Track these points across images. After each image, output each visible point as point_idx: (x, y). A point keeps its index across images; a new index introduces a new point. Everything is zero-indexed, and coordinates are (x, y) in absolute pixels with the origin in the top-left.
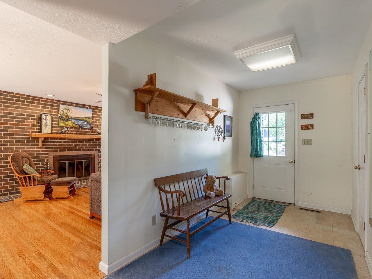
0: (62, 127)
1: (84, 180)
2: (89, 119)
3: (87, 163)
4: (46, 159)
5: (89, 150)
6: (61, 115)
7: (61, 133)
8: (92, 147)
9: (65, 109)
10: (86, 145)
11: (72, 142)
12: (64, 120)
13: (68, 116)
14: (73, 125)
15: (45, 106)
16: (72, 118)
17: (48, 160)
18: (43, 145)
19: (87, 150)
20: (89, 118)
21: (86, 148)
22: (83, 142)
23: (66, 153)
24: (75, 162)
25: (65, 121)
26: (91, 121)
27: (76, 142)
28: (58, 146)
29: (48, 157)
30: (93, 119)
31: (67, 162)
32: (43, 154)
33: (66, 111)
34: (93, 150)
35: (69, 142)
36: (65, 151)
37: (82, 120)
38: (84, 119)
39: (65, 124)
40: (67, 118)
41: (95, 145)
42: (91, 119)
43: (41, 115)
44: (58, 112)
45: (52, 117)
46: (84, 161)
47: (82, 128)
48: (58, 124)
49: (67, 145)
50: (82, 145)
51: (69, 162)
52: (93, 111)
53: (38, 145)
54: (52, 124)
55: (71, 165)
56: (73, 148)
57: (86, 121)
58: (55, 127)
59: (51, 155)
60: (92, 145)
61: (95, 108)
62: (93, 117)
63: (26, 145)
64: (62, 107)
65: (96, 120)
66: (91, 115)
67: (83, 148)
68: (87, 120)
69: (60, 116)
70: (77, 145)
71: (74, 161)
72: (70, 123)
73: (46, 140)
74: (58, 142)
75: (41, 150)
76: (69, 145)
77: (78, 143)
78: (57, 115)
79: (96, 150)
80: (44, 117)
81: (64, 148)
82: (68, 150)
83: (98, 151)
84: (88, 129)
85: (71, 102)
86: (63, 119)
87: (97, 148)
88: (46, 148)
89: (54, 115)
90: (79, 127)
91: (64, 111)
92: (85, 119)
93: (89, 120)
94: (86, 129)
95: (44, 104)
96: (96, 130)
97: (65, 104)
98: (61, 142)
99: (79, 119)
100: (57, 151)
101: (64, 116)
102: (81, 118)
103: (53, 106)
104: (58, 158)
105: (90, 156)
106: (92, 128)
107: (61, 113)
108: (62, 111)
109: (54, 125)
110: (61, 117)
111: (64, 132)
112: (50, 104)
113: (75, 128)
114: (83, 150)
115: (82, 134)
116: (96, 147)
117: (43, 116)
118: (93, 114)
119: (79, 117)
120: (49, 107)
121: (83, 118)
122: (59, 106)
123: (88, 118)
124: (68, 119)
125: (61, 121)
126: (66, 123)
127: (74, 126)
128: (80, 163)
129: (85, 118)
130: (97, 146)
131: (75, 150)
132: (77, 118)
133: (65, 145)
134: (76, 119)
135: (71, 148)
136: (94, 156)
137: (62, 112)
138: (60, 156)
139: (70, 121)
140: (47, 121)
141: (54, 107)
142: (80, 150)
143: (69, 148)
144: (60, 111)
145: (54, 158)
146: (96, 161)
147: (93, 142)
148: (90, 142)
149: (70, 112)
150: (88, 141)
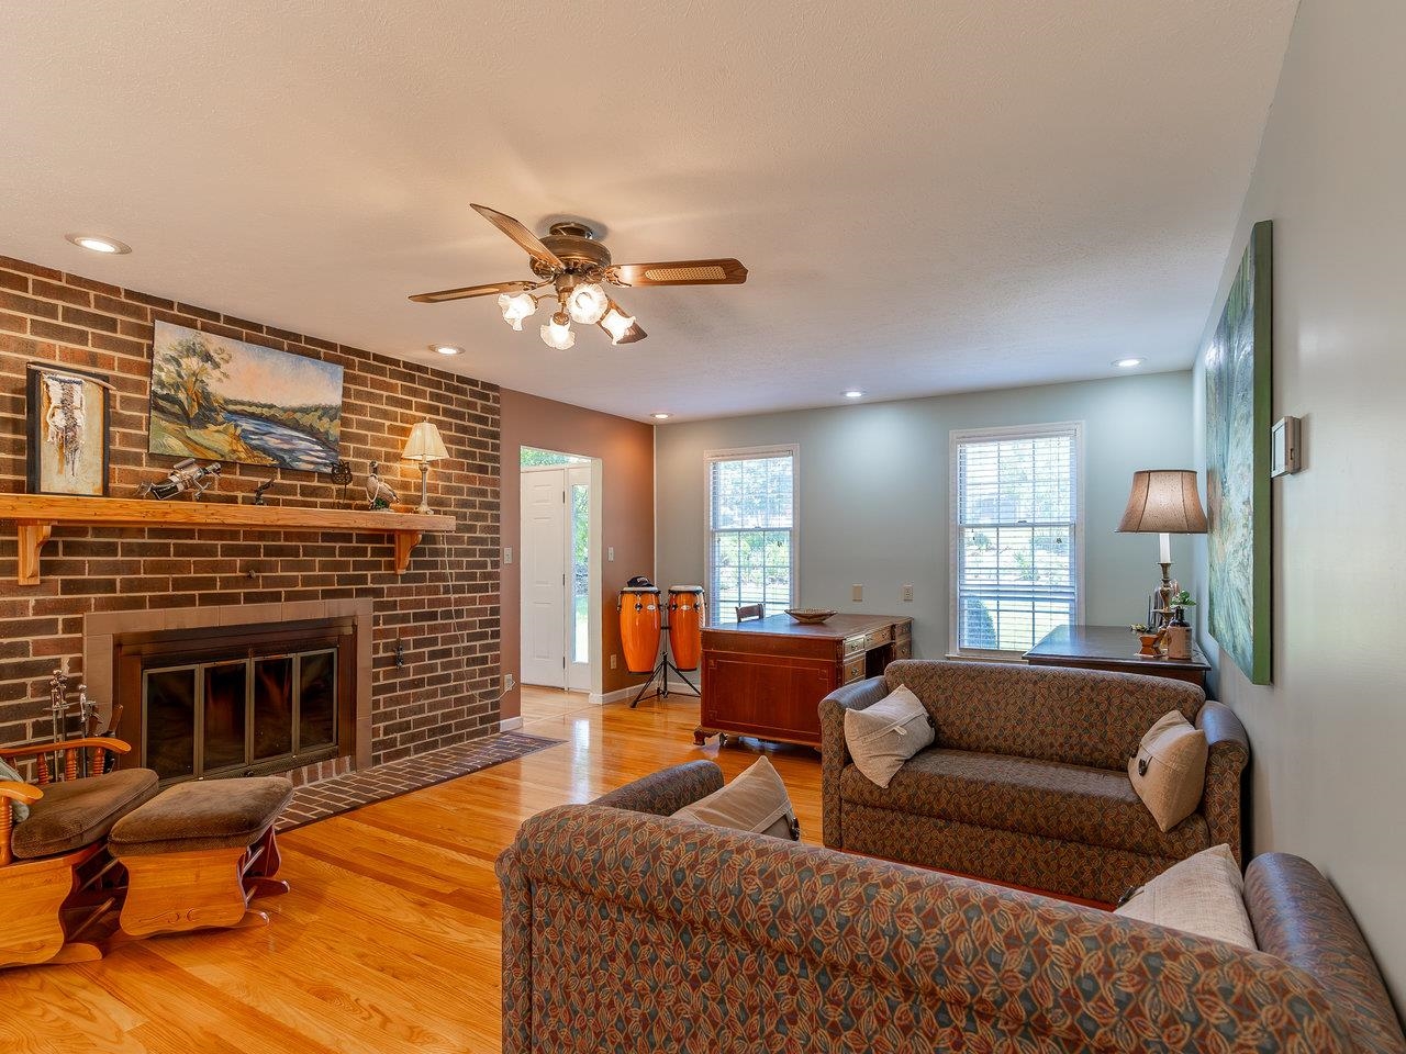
0: (170, 460)
2: (326, 420)
3: (313, 670)
4: (66, 659)
5: (327, 594)
6: (161, 384)
7: (163, 492)
8: (341, 580)
9: (191, 351)
10: (309, 566)
11: (227, 551)
12: (185, 418)
13: (206, 396)
14: (234, 451)
15: (60, 322)
16: (231, 407)
17: (77, 665)
18: (47, 568)
19: (312, 596)
20: (326, 411)
21: (307, 581)
22: (294, 552)
23: (194, 617)
24: (250, 664)
25: (189, 424)
26: (335, 430)
27: (255, 551)
28: (142, 576)
29: (77, 646)
30: (345, 422)
31: (199, 669)
32: (50, 626)
33: (193, 363)
34: (346, 594)
35: (211, 551)
36: (190, 601)
37: (289, 420)
38: (298, 415)
39: (187, 441)
40: (199, 405)
41: (357, 566)
42: (338, 422)
43: (33, 377)
44: (147, 370)
45: (107, 398)
46: (296, 657)
47: (287, 471)
48: (146, 442)
49: (199, 567)
50: (287, 567)
51: (214, 669)
52: (348, 378)
53: (12, 569)
54: (107, 438)
55: (225, 685)
56: (237, 582)
57: (311, 431)
58: (125, 458)
59: (101, 629)
60: (344, 566)
61: (357, 359)
62: (346, 407)
64: (168, 338)
65: (361, 425)
66: (334, 398)
67: (292, 581)
68: (317, 425)
69: (154, 394)
70: (260, 567)
71: (243, 661)
72: (216, 439)
73: (66, 539)
74: (144, 550)
75: (32, 600)
76: (215, 567)
77: (262, 558)
78: (139, 386)
79: (362, 593)
80: (55, 392)
81: (178, 584)
82: (207, 600)
83: (371, 600)
84: (322, 476)
85: (222, 313)
86: (176, 409)
87: (370, 585)
88: (68, 587)
89: (122, 384)
90: (269, 461)
91: (184, 362)
92: (306, 420)
93: (324, 425)
94: (308, 474)
95: (51, 311)
97: (191, 325)
98: (164, 549)
99: (269, 418)
100: (137, 604)
101: (182, 396)
102: (285, 410)
103: (111, 325)
104: (147, 649)
105: (334, 630)
106: (341, 472)
107: (163, 375)
108: (167, 360)
109: (117, 446)
110: (166, 398)
111: (181, 487)
112: (92, 310)
113: (246, 468)
114: (291, 597)
115: (287, 503)
116: (363, 579)
117: (50, 382)
118: (346, 393)
119: (271, 407)
120: (90, 330)
121: (295, 411)
122: (149, 333)
123: (319, 413)
124: (206, 411)
125: (164, 423)
126: (195, 434)
127: (243, 455)
128: (276, 672)
129: (305, 411)
130: (369, 573)
131: (250, 598)
132: (258, 411)
133: (183, 567)
134: (252, 416)
135: (226, 583)
136: (355, 627)
137: (172, 368)
138: (156, 637)
139: (221, 428)
140: (77, 414)
141: (119, 335)
142: (276, 597)
143: (211, 583)
144: (157, 360)
145: (118, 645)
146: (365, 657)
147: (344, 552)
148: (331, 552)
149: (216, 373)
150: (320, 544)
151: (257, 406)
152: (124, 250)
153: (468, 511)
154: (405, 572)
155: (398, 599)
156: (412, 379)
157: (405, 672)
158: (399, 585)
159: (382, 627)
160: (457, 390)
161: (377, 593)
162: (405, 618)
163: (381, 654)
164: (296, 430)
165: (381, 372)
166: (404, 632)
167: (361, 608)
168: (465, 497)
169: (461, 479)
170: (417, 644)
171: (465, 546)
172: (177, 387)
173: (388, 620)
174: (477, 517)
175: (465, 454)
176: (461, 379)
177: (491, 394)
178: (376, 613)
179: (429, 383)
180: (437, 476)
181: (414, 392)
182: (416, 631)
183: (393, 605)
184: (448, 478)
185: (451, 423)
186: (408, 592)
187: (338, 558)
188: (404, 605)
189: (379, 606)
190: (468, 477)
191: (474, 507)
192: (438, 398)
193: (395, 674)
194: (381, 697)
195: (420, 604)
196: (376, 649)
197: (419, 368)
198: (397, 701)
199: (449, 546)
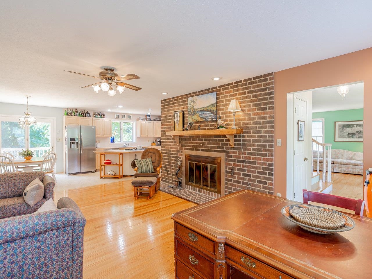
1: (209, 191)
2: (213, 107)
5: (216, 151)
6: (189, 109)
8: (218, 148)
9: (192, 101)
10: (212, 144)
11: (199, 140)
12: (192, 115)
13: (194, 109)
16: (197, 110)
17: (182, 158)
19: (212, 151)
20: (213, 105)
21: (211, 147)
22: (209, 140)
24: (202, 164)
26: (214, 109)
27: (202, 140)
28: (188, 144)
29: (182, 155)
30: (217, 106)
31: (195, 163)
32: (180, 151)
33: (192, 103)
34: (220, 151)
35: (196, 140)
36: (193, 150)
38: (208, 108)
39: (192, 119)
40: (193, 111)
41: (222, 144)
42: (215, 107)
46: (209, 165)
47: (207, 121)
48: (187, 120)
49: (195, 143)
50: (208, 144)
51: (197, 164)
52: (217, 95)
55: (198, 167)
56: (200, 147)
57: (210, 111)
60: (219, 144)
62: (217, 103)
65: (223, 105)
66: (214, 101)
67: (208, 147)
68: (211, 109)
70: (203, 143)
71: (200, 163)
72: (196, 117)
74: (188, 140)
75: (178, 147)
76: (197, 143)
77: (204, 141)
79: (223, 152)
81: (192, 146)
82: (196, 150)
83: (225, 154)
85: (197, 91)
86: (191, 113)
87: (225, 150)
88: (182, 146)
89: (186, 111)
90: (204, 120)
92: (209, 109)
98: (190, 140)
99: (203, 110)
100: (188, 149)
101: (191, 110)
102: (205, 108)
103: (185, 101)
105: (216, 161)
108: (189, 105)
112: (183, 100)
113: (202, 122)
114: (208, 151)
115: (208, 129)
116: (223, 148)
118: (217, 98)
119: (203, 108)
120: (183, 103)
121: (207, 107)
123: (212, 106)
125: (189, 116)
126: (193, 117)
127: (199, 120)
128: (206, 168)
129: (209, 106)
130: (225, 146)
131: (202, 150)
132: (201, 109)
134: (201, 111)
135: (198, 146)
136: (221, 160)
138: (189, 156)
139: (196, 115)
141: (185, 103)
142: (206, 150)
143: (196, 146)
145: (185, 156)
146: (223, 170)
147: (219, 140)
148: (216, 140)
149: (195, 104)
150: (214, 138)
152: (168, 93)
153: (257, 125)
154: (233, 146)
155: (233, 155)
156: (237, 86)
157: (235, 177)
158: (233, 150)
159: (228, 162)
160: (253, 83)
161: (227, 152)
162: (234, 161)
163: (228, 170)
164: (208, 111)
165: (227, 88)
166: (234, 165)
167: (222, 156)
168: (256, 121)
169: (254, 114)
170: (239, 170)
171: (256, 139)
172: (190, 109)
173: (230, 160)
174: (262, 127)
175: (256, 105)
176: (254, 78)
177: (268, 77)
178: (227, 158)
179: (242, 85)
180: (245, 115)
181: (237, 90)
182: (238, 165)
183: (231, 156)
184: (250, 115)
185: (250, 96)
186: (236, 153)
187: (217, 142)
188: (235, 157)
189: (227, 156)
190: (258, 113)
191: (260, 123)
192: (246, 88)
193: (232, 177)
194: (228, 182)
195: (240, 157)
196: (226, 168)
197: (239, 82)
198: (233, 185)
199: (250, 139)
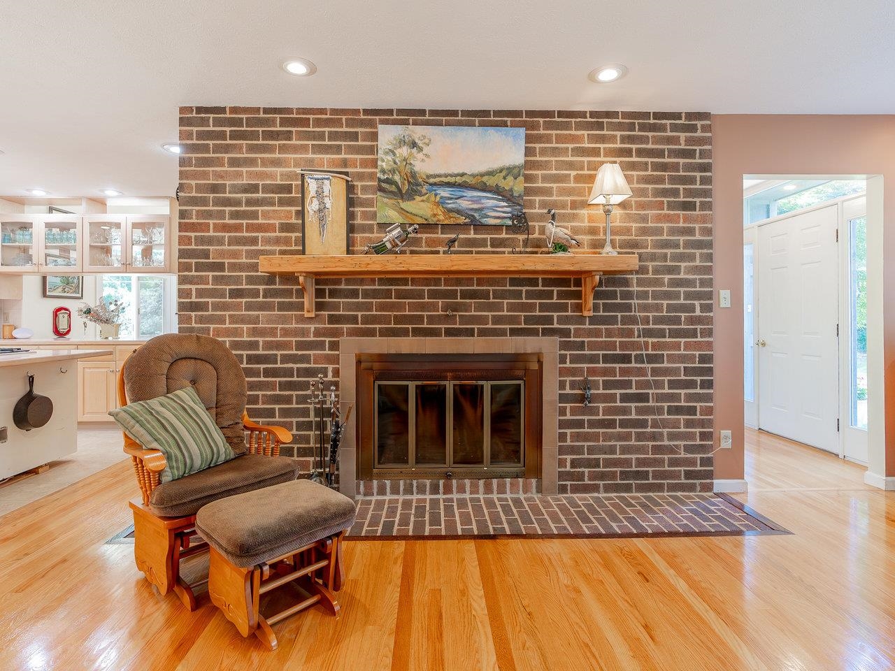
0: (383, 226)
1: (488, 477)
2: (510, 178)
3: (502, 397)
4: (330, 367)
5: (514, 332)
6: (383, 172)
8: (528, 320)
9: (402, 142)
10: (498, 307)
11: (433, 295)
12: (399, 194)
13: (413, 175)
14: (435, 215)
15: (327, 142)
16: (432, 180)
17: (336, 373)
18: (320, 307)
19: (502, 333)
20: (510, 171)
21: (497, 320)
22: (485, 295)
23: (407, 345)
24: (450, 386)
25: (402, 198)
26: (518, 186)
27: (453, 294)
28: (374, 313)
29: (335, 360)
30: (528, 178)
31: (412, 385)
32: (320, 345)
33: (404, 151)
34: (534, 333)
35: (420, 295)
36: (404, 333)
37: (480, 184)
38: (485, 179)
39: (403, 211)
40: (409, 182)
41: (543, 307)
42: (521, 178)
44: (374, 163)
45: (350, 188)
46: (487, 385)
47: (479, 227)
48: (374, 215)
49: (413, 307)
50: (479, 308)
51: (423, 386)
52: (529, 139)
53: (300, 307)
54: (350, 216)
55: (431, 399)
56: (440, 319)
57: (497, 191)
58: (365, 229)
59: (351, 348)
60: (531, 307)
61: (541, 120)
62: (528, 165)
63: (262, 307)
65: (546, 178)
67: (482, 320)
68: (502, 184)
69: (380, 180)
70: (456, 308)
71: (443, 383)
72: (421, 208)
73: (325, 283)
74: (375, 294)
75: (312, 327)
76: (423, 307)
77: (459, 300)
78: (372, 176)
79: (546, 332)
80: (312, 186)
81: (398, 320)
82: (417, 332)
83: (557, 339)
84: (508, 228)
85: (427, 109)
86: (393, 188)
87: (556, 326)
88: (333, 319)
89: (361, 177)
90: (462, 220)
91: (398, 152)
92: (491, 181)
93: (508, 184)
94: (497, 228)
95: (321, 136)
96: (542, 230)
97: (405, 123)
98: (387, 294)
99: (460, 184)
100: (370, 333)
101: (397, 178)
102: (473, 176)
103: (354, 136)
104: (376, 366)
105: (521, 365)
106: (520, 223)
107: (384, 164)
108: (386, 153)
109: (359, 221)
110: (387, 181)
112: (345, 129)
113: (445, 228)
114: (483, 333)
116: (549, 320)
117: (309, 181)
118: (529, 152)
119: (462, 175)
120: (343, 143)
121: (482, 175)
122: (374, 137)
123: (504, 173)
124: (411, 187)
125: (386, 200)
126: (407, 205)
127: (441, 217)
128: (471, 395)
129: (491, 173)
130: (555, 315)
131: (449, 332)
132: (452, 180)
133: (400, 307)
134: (449, 184)
135: (431, 319)
136: (540, 363)
137: (390, 158)
138: (382, 358)
139: (424, 198)
140: (327, 200)
141: (360, 143)
142: (470, 333)
143: (420, 319)
144: (381, 154)
145: (359, 362)
146: (550, 391)
147: (530, 295)
148: (518, 295)
149: (420, 156)
150: (508, 288)
151: (451, 176)
152: (313, 70)
153: (669, 251)
154: (591, 314)
155: (586, 340)
156: (600, 126)
157: (594, 411)
158: (587, 326)
159: (568, 365)
160: (653, 128)
161: (566, 333)
162: (593, 359)
163: (568, 391)
164: (484, 190)
165: (566, 126)
166: (592, 372)
167: (547, 346)
168: (665, 237)
169: (659, 218)
170: (607, 385)
171: (666, 289)
172: (393, 171)
173: (575, 359)
174: (682, 257)
175: (665, 193)
176: (658, 115)
177: (699, 123)
178: (563, 352)
179: (620, 127)
180: (629, 218)
181: (603, 139)
182: (605, 372)
183: (581, 346)
184: (644, 219)
185: (646, 164)
186: (597, 333)
187: (524, 301)
188: (593, 346)
189: (565, 346)
190: (669, 216)
191: (677, 246)
192: (631, 139)
193: (584, 411)
194: (568, 431)
195: (612, 346)
196: (562, 385)
197: (608, 114)
198: (586, 437)
199: (646, 289)
